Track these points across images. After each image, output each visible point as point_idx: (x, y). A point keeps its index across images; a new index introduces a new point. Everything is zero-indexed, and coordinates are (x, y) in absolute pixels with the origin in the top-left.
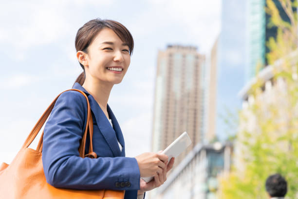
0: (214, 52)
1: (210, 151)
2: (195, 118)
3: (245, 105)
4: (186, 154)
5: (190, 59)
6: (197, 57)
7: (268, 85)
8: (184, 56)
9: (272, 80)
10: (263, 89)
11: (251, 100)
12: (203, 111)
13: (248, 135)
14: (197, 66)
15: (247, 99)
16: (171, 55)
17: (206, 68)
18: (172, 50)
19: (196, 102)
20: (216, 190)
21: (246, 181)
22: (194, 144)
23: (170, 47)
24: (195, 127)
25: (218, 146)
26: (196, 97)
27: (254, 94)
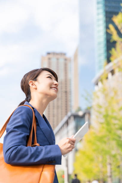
0: (76, 56)
1: (76, 117)
2: (66, 97)
3: (96, 88)
4: (62, 119)
5: (62, 61)
6: (66, 60)
7: (110, 75)
8: (58, 59)
9: (113, 72)
10: (107, 78)
11: (100, 84)
12: (70, 92)
13: (100, 107)
14: (66, 65)
15: (97, 84)
16: (49, 59)
17: (72, 66)
18: (51, 56)
19: (66, 87)
20: (81, 140)
22: (66, 112)
23: (49, 54)
24: (66, 102)
25: (81, 113)
26: (66, 84)
27: (101, 81)
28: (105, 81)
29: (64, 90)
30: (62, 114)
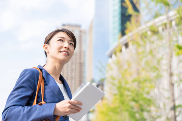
0: (91, 28)
2: (81, 68)
3: (110, 61)
6: (81, 32)
7: (124, 48)
8: (73, 31)
9: (127, 45)
10: (121, 51)
11: (114, 57)
12: (84, 63)
13: (114, 79)
14: (80, 37)
15: (111, 57)
18: (65, 27)
19: (80, 58)
20: (93, 111)
21: (113, 106)
23: (64, 25)
26: (80, 56)
27: (115, 53)
28: (118, 54)
29: (78, 61)
30: (75, 86)
